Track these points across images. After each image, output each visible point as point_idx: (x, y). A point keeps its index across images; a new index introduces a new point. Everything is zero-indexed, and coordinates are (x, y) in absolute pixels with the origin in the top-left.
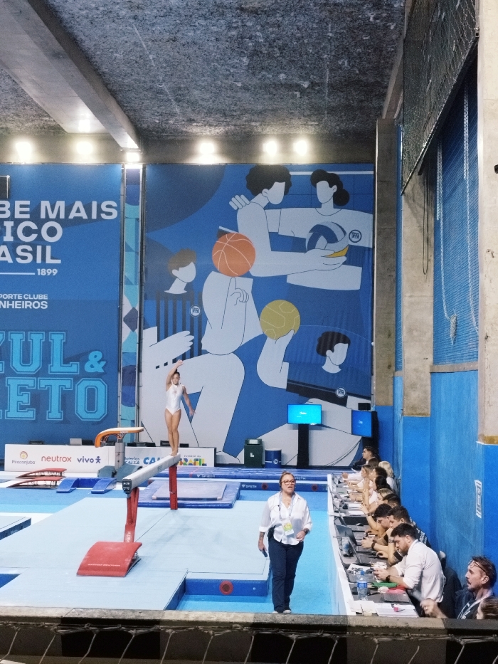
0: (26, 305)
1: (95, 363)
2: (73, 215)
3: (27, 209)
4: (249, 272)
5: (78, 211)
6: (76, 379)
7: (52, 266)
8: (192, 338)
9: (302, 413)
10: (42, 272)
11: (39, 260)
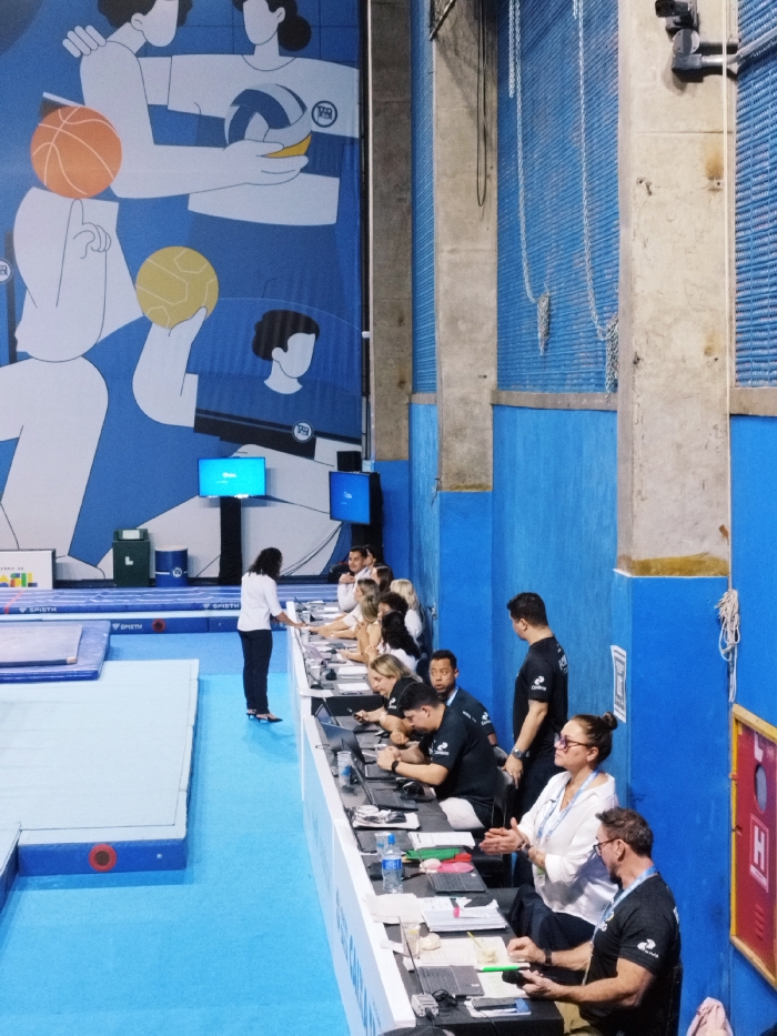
4: (109, 190)
9: (226, 475)
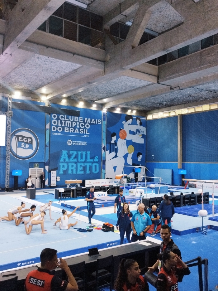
0: (82, 144)
1: (96, 159)
2: (92, 122)
3: (82, 120)
5: (93, 121)
6: (93, 163)
7: (87, 135)
8: (115, 153)
10: (85, 136)
11: (85, 133)
